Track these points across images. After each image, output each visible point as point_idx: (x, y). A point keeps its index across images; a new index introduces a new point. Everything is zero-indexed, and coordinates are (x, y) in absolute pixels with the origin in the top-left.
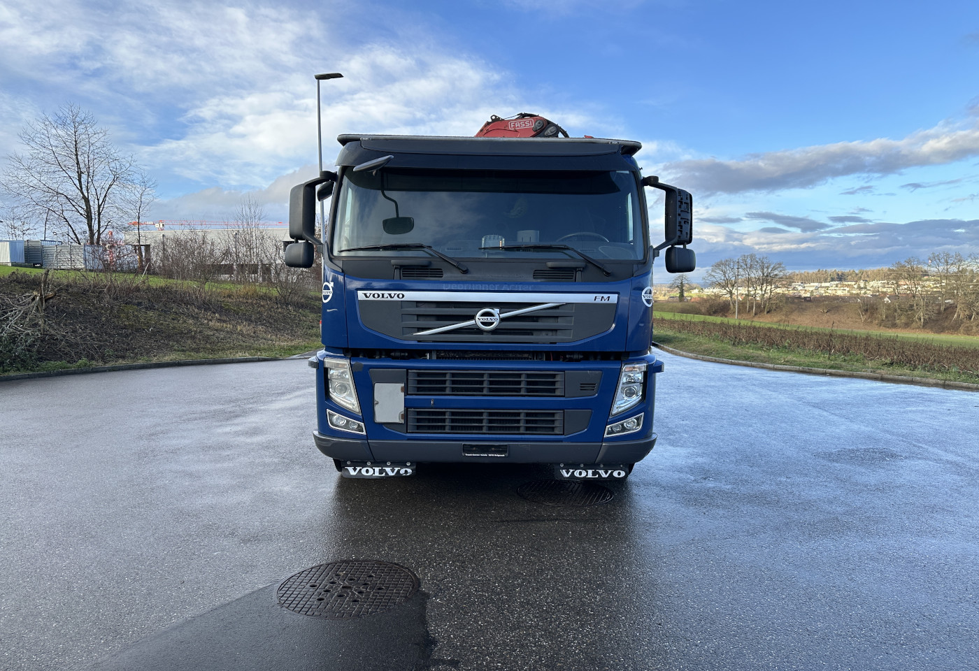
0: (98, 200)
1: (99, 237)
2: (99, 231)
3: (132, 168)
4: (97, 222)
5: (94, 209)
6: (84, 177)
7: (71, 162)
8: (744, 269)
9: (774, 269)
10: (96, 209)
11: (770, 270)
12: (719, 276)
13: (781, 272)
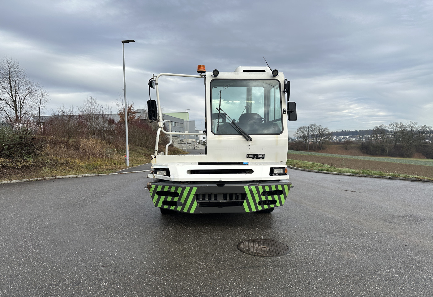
1: (21, 119)
2: (20, 116)
4: (20, 112)
6: (14, 91)
8: (311, 131)
9: (324, 130)
10: (19, 106)
11: (322, 131)
12: (301, 134)
13: (327, 131)
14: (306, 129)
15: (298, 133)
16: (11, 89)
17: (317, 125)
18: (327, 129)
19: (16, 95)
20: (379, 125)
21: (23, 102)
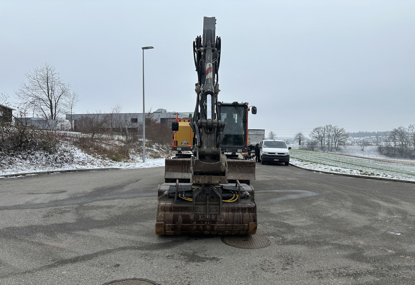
0: (55, 101)
1: (55, 117)
2: (55, 114)
3: (69, 88)
4: (54, 110)
5: (54, 105)
6: (50, 91)
7: (45, 86)
8: (327, 131)
9: (340, 131)
10: (55, 105)
11: (338, 132)
12: (316, 134)
13: (343, 132)
14: (322, 129)
15: (314, 133)
16: (48, 90)
17: (333, 126)
18: (342, 129)
19: (52, 95)
20: (399, 127)
21: (58, 101)
